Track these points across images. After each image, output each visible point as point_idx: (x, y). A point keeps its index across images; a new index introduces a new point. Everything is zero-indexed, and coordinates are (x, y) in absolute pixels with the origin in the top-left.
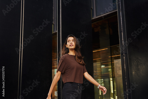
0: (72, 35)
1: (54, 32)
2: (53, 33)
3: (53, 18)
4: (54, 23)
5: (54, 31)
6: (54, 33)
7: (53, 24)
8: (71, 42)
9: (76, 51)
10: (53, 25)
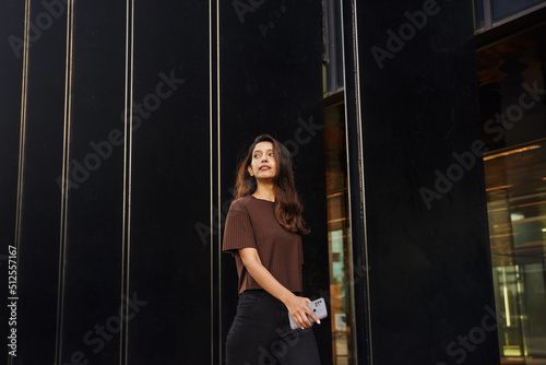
0: (269, 136)
1: (331, 93)
2: (325, 96)
3: (325, 41)
4: (328, 61)
5: (329, 89)
6: (329, 98)
7: (325, 63)
8: (264, 158)
9: (279, 186)
10: (324, 69)
